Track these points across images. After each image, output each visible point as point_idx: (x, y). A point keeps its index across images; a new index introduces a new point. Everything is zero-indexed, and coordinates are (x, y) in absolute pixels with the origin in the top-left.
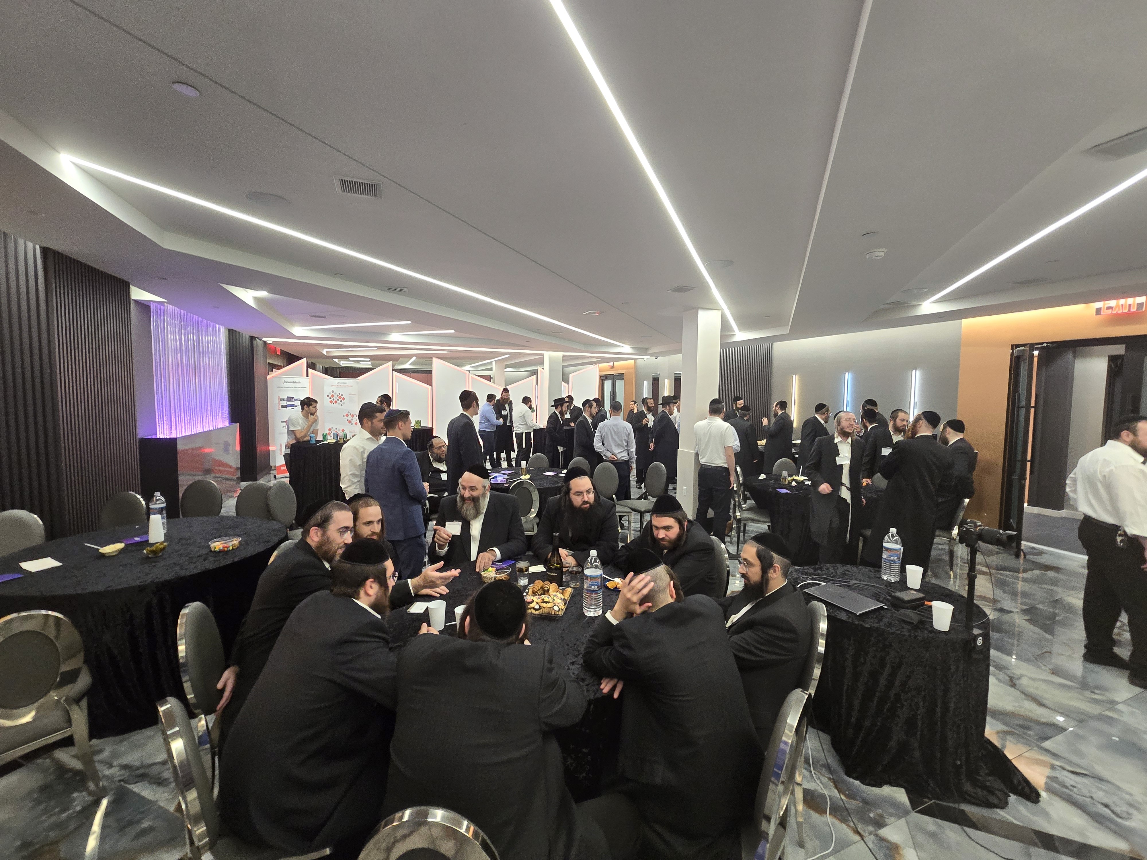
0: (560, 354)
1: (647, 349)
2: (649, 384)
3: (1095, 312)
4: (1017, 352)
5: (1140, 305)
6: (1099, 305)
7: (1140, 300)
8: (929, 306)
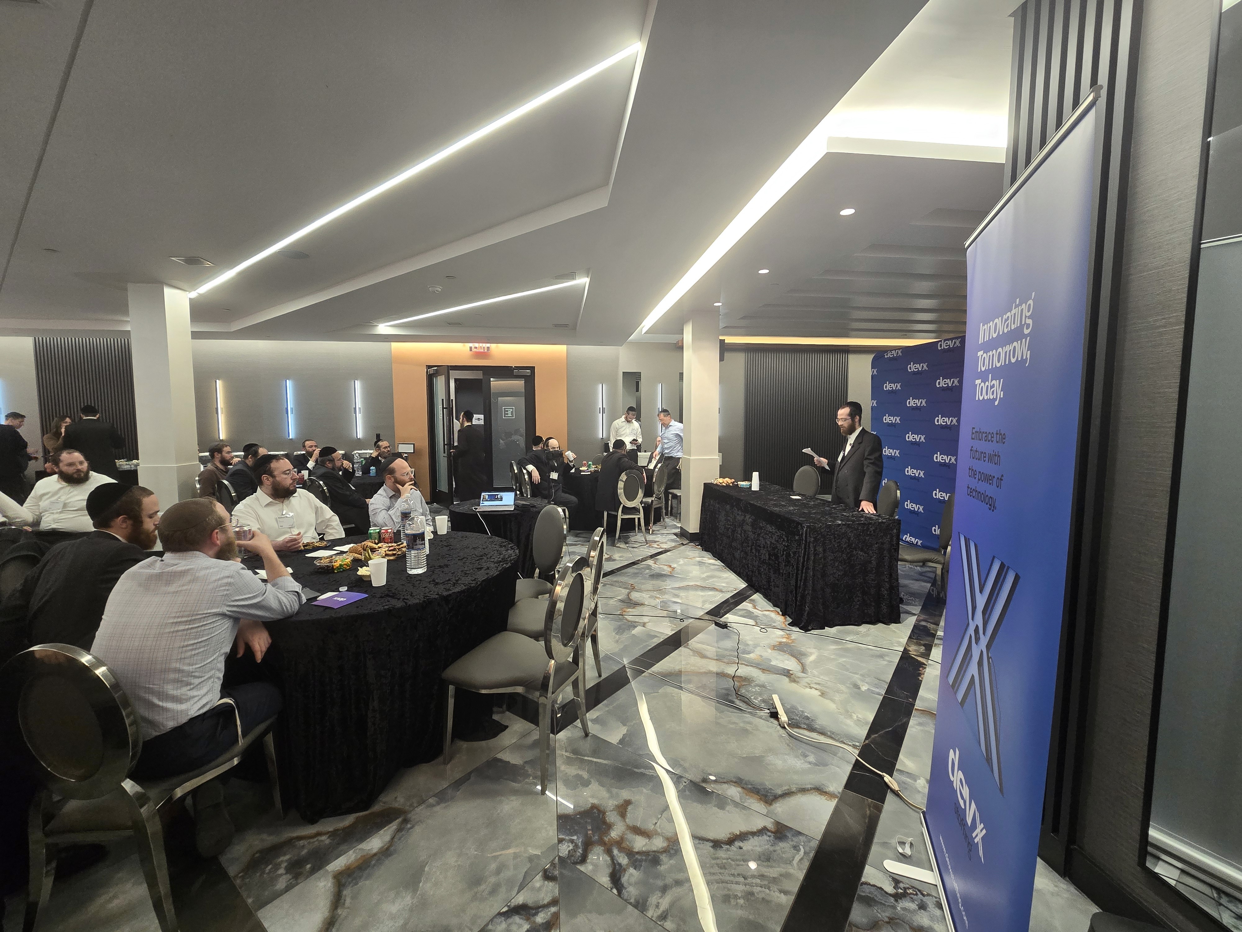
3: (469, 349)
4: (431, 371)
5: (488, 348)
6: (471, 345)
7: (488, 345)
8: (383, 328)
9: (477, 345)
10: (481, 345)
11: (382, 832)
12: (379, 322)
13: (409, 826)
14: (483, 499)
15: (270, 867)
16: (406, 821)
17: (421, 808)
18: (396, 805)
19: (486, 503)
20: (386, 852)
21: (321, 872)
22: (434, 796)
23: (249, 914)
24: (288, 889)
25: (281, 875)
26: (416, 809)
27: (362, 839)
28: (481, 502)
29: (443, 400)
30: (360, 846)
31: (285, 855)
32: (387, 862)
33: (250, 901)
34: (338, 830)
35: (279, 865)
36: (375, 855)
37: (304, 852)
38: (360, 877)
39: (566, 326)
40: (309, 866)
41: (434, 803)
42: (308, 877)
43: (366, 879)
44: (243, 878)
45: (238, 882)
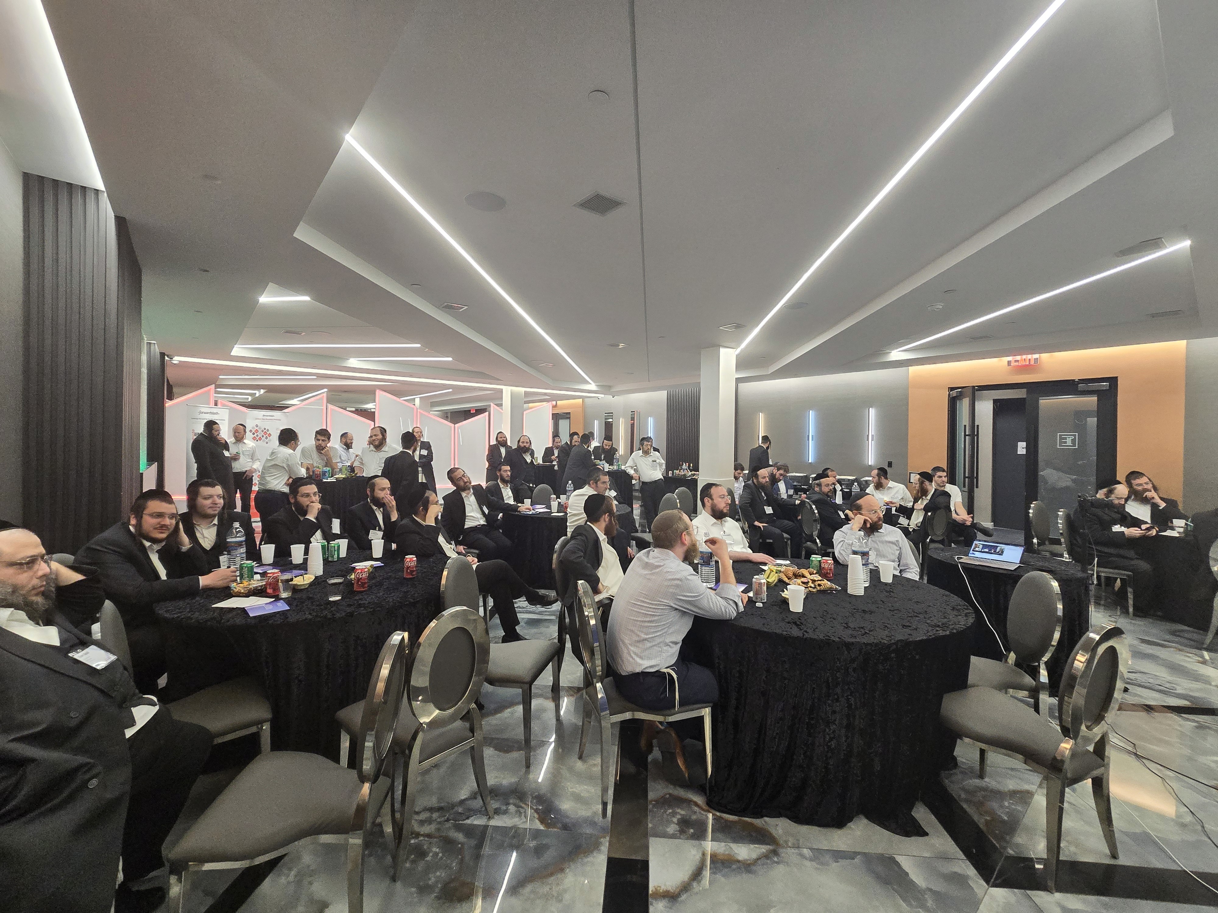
0: (522, 390)
1: (610, 387)
2: (600, 424)
3: (1007, 363)
4: (954, 393)
5: (1036, 360)
6: (1010, 358)
7: (1036, 356)
8: (896, 355)
9: (1018, 358)
10: (1024, 357)
11: (752, 846)
12: (893, 349)
13: (776, 859)
14: (975, 548)
15: (671, 811)
16: (775, 853)
17: (793, 850)
18: (773, 832)
19: (977, 554)
20: (747, 867)
21: (697, 842)
22: (811, 849)
23: (646, 836)
24: (673, 836)
25: (674, 822)
26: (789, 849)
27: (735, 840)
28: (971, 552)
29: (965, 426)
30: (732, 845)
31: (682, 809)
32: (744, 875)
33: (650, 825)
34: (723, 818)
35: (676, 813)
36: (739, 861)
37: (694, 817)
38: (720, 871)
39: (1176, 313)
40: (692, 831)
41: (808, 856)
42: (687, 839)
43: (723, 876)
44: (654, 806)
45: (650, 807)
